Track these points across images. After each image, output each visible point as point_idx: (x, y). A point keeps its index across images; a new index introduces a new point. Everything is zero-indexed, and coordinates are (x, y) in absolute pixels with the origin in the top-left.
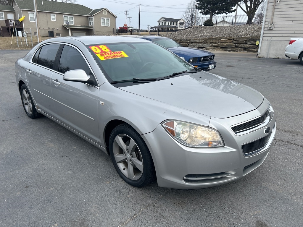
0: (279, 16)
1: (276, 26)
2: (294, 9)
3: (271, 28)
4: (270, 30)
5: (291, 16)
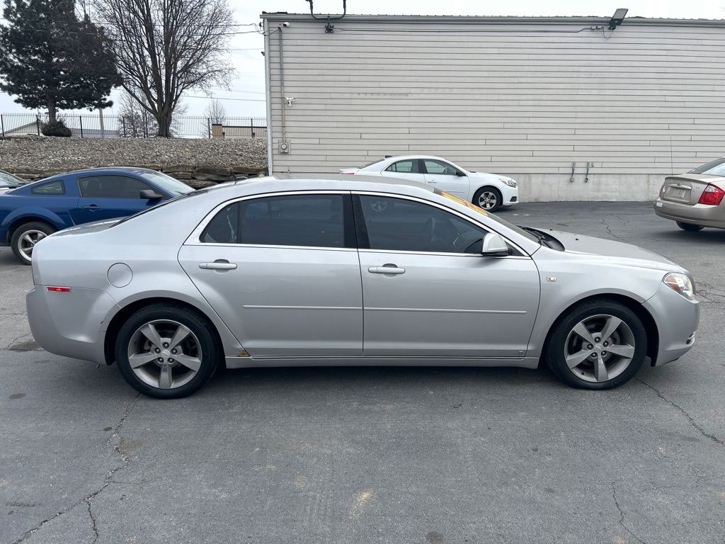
0: (295, 130)
1: (293, 147)
2: (318, 119)
3: (286, 151)
4: (284, 153)
5: (316, 130)
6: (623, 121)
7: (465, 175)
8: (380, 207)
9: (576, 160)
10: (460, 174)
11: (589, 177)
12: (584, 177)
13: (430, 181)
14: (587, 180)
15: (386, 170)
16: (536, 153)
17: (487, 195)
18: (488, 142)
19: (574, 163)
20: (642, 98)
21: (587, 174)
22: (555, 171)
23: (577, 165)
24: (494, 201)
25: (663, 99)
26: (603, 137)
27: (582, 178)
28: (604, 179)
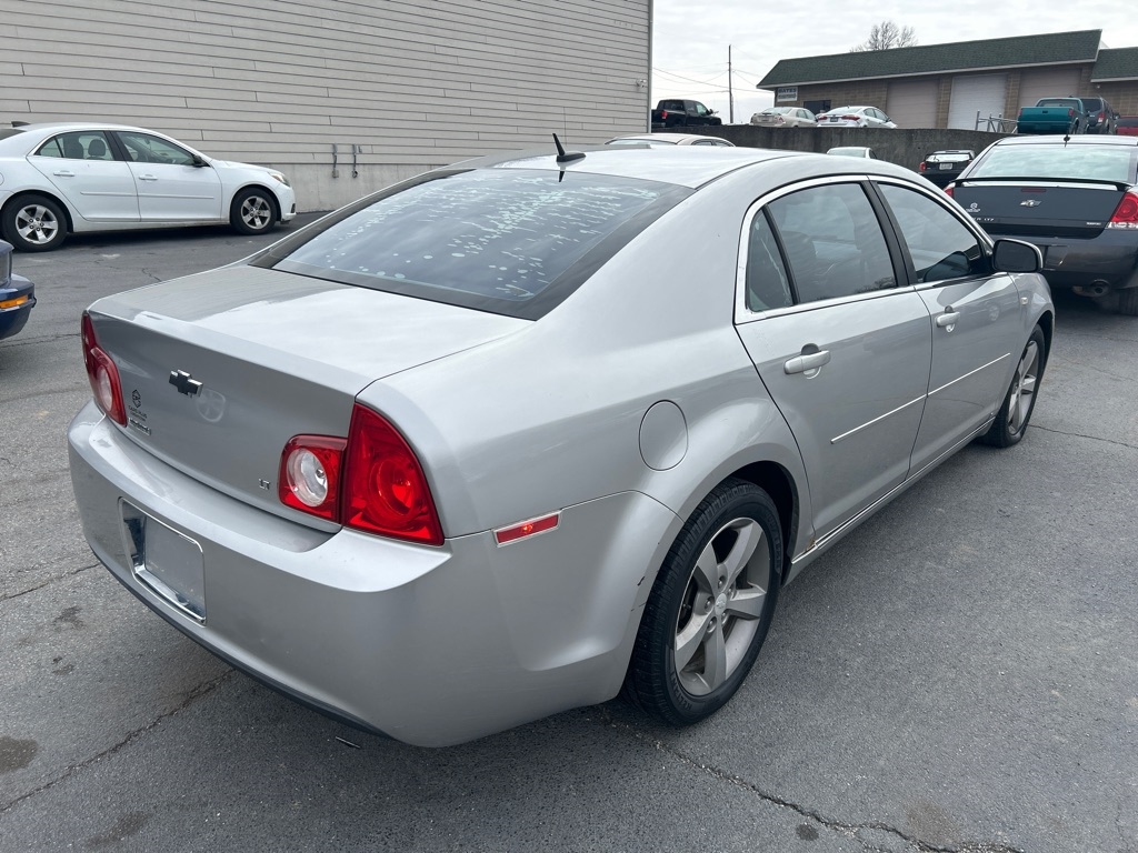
6: (389, 79)
7: (207, 165)
8: (40, 234)
9: (336, 140)
10: (198, 163)
11: (358, 169)
12: (351, 167)
13: (143, 176)
14: (355, 174)
15: (38, 153)
16: (275, 128)
17: (253, 202)
18: (191, 103)
19: (334, 146)
20: (409, 46)
21: (355, 164)
22: (309, 159)
23: (340, 149)
24: (267, 214)
25: (432, 49)
26: (368, 104)
27: (349, 170)
28: (377, 172)
